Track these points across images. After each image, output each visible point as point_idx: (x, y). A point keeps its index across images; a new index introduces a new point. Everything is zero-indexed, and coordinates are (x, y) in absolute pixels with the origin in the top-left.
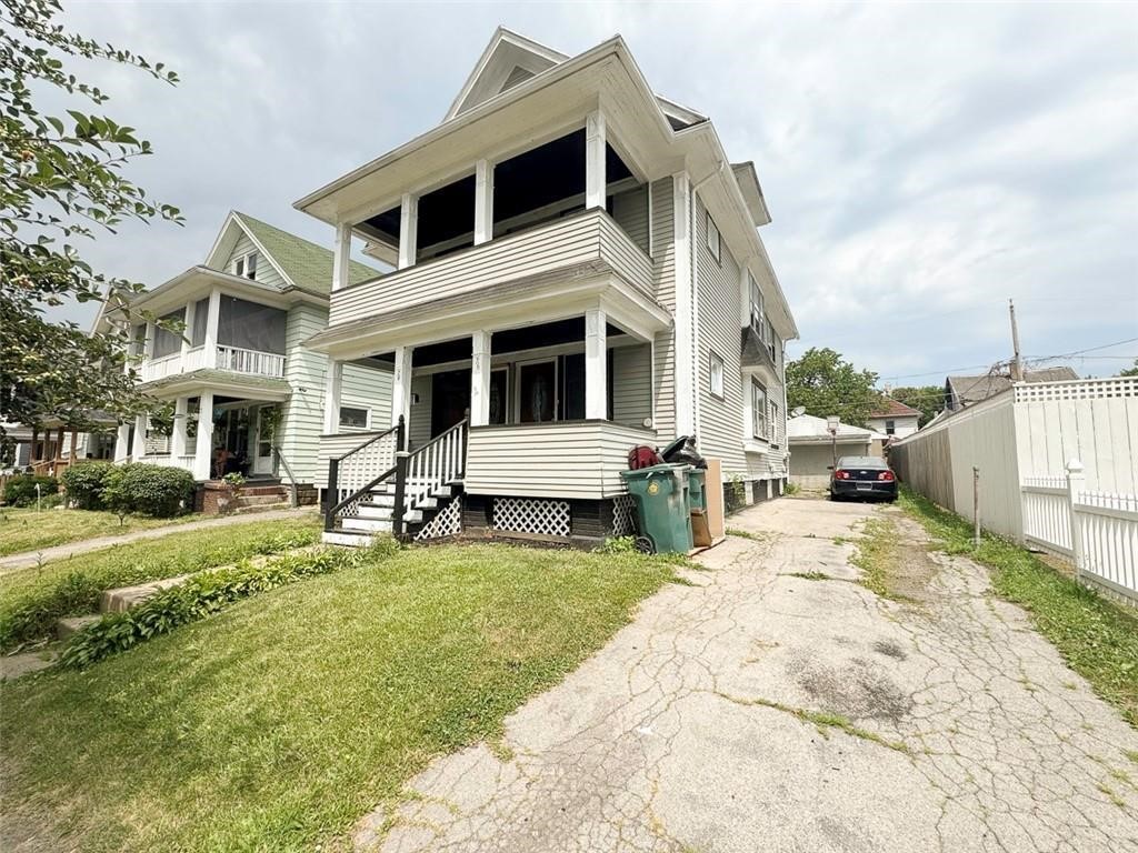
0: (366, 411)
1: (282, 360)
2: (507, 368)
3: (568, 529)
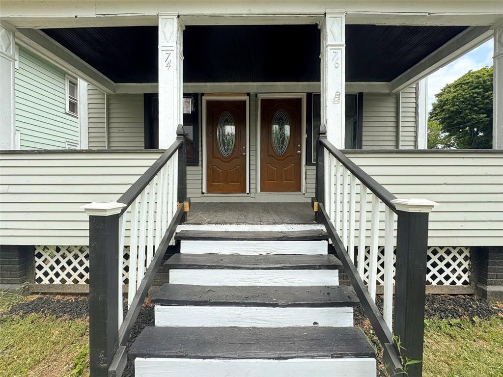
2: (246, 98)
3: (465, 277)
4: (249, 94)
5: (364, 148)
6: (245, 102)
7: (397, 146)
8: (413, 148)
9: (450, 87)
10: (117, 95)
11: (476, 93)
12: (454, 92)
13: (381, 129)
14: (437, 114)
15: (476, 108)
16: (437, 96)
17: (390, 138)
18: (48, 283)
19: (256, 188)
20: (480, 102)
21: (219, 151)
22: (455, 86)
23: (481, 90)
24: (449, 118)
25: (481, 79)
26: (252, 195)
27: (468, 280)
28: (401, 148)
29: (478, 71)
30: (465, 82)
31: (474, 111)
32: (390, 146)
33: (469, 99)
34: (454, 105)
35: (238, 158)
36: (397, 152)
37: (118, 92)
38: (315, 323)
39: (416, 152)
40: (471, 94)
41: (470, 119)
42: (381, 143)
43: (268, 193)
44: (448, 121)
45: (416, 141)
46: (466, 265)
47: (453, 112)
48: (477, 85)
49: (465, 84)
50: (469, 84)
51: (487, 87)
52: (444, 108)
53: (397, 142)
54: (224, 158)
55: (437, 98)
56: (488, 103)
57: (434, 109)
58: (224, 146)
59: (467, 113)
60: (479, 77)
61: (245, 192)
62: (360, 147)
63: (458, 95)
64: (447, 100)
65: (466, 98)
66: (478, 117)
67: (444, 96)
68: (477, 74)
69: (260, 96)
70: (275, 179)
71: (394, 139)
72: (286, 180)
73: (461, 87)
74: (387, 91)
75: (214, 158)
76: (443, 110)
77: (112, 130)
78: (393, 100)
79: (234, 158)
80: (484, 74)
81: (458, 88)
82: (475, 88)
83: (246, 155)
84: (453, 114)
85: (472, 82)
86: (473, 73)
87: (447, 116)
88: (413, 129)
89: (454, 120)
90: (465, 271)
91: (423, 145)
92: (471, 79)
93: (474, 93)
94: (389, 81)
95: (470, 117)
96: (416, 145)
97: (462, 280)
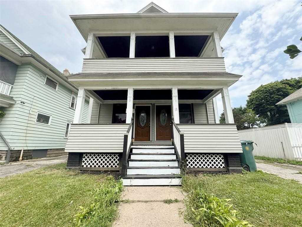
0: (49, 117)
1: (11, 87)
2: (151, 105)
3: (223, 165)
4: (151, 104)
5: (195, 123)
6: (150, 106)
7: (208, 122)
8: (214, 123)
9: (254, 92)
10: (104, 104)
11: (267, 95)
12: (256, 95)
13: (201, 116)
14: (250, 106)
15: (268, 103)
16: (249, 96)
17: (205, 120)
18: (86, 167)
19: (154, 139)
20: (269, 99)
21: (140, 124)
22: (256, 92)
23: (269, 94)
24: (256, 107)
25: (267, 89)
26: (153, 142)
27: (224, 166)
28: (209, 123)
29: (266, 85)
30: (260, 90)
31: (268, 104)
32: (206, 122)
33: (264, 98)
34: (257, 101)
35: (147, 127)
36: (208, 124)
37: (104, 103)
38: (169, 166)
39: (216, 124)
40: (264, 96)
41: (267, 108)
42: (202, 121)
43: (159, 141)
44: (256, 109)
45: (215, 120)
46: (223, 161)
47: (257, 104)
48: (266, 92)
49: (260, 91)
50: (262, 91)
51: (271, 93)
52: (252, 102)
53: (208, 121)
54: (142, 127)
55: (249, 98)
56: (273, 100)
57: (248, 103)
58: (142, 122)
59: (264, 105)
60: (266, 88)
61: (150, 140)
62: (194, 123)
63: (258, 96)
64: (253, 99)
65: (262, 98)
66: (271, 107)
67: (252, 97)
68: (265, 86)
69: (156, 105)
70: (162, 135)
71: (206, 120)
72: (166, 136)
73: (259, 92)
74: (202, 103)
75: (138, 127)
76: (252, 104)
77: (100, 116)
78: (205, 106)
79: (146, 127)
80: (268, 87)
81: (257, 93)
82: (265, 93)
83: (150, 126)
84: (258, 106)
85: (263, 90)
86: (263, 86)
87: (255, 106)
88: (213, 116)
89: (259, 109)
90: (223, 163)
91: (218, 122)
92: (262, 89)
93: (266, 95)
94: (202, 99)
95: (266, 107)
96: (215, 122)
97: (222, 166)
